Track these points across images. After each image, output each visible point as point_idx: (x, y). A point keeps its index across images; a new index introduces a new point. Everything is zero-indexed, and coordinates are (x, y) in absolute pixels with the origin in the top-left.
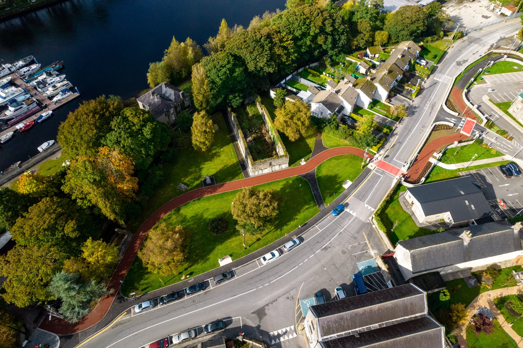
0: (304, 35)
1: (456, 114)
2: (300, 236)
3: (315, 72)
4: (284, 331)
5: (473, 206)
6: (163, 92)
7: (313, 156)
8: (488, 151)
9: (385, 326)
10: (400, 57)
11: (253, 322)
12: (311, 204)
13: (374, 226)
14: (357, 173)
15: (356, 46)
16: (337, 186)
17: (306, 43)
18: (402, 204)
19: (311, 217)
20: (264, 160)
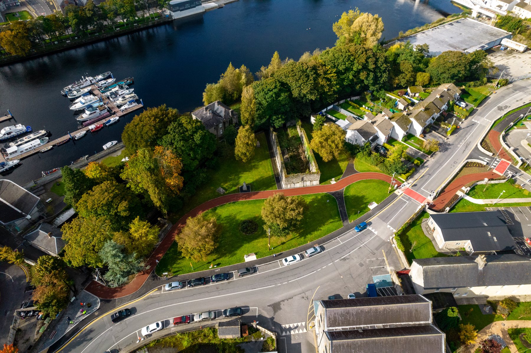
0: (347, 70)
1: (491, 154)
2: (322, 246)
3: (355, 105)
4: (296, 326)
5: (495, 238)
6: (215, 109)
7: (343, 177)
8: (520, 191)
9: (388, 327)
10: (438, 96)
11: (268, 314)
12: (336, 219)
13: (393, 245)
14: (384, 197)
15: (397, 84)
16: (362, 206)
17: (349, 77)
18: (424, 229)
19: (334, 230)
20: (297, 174)
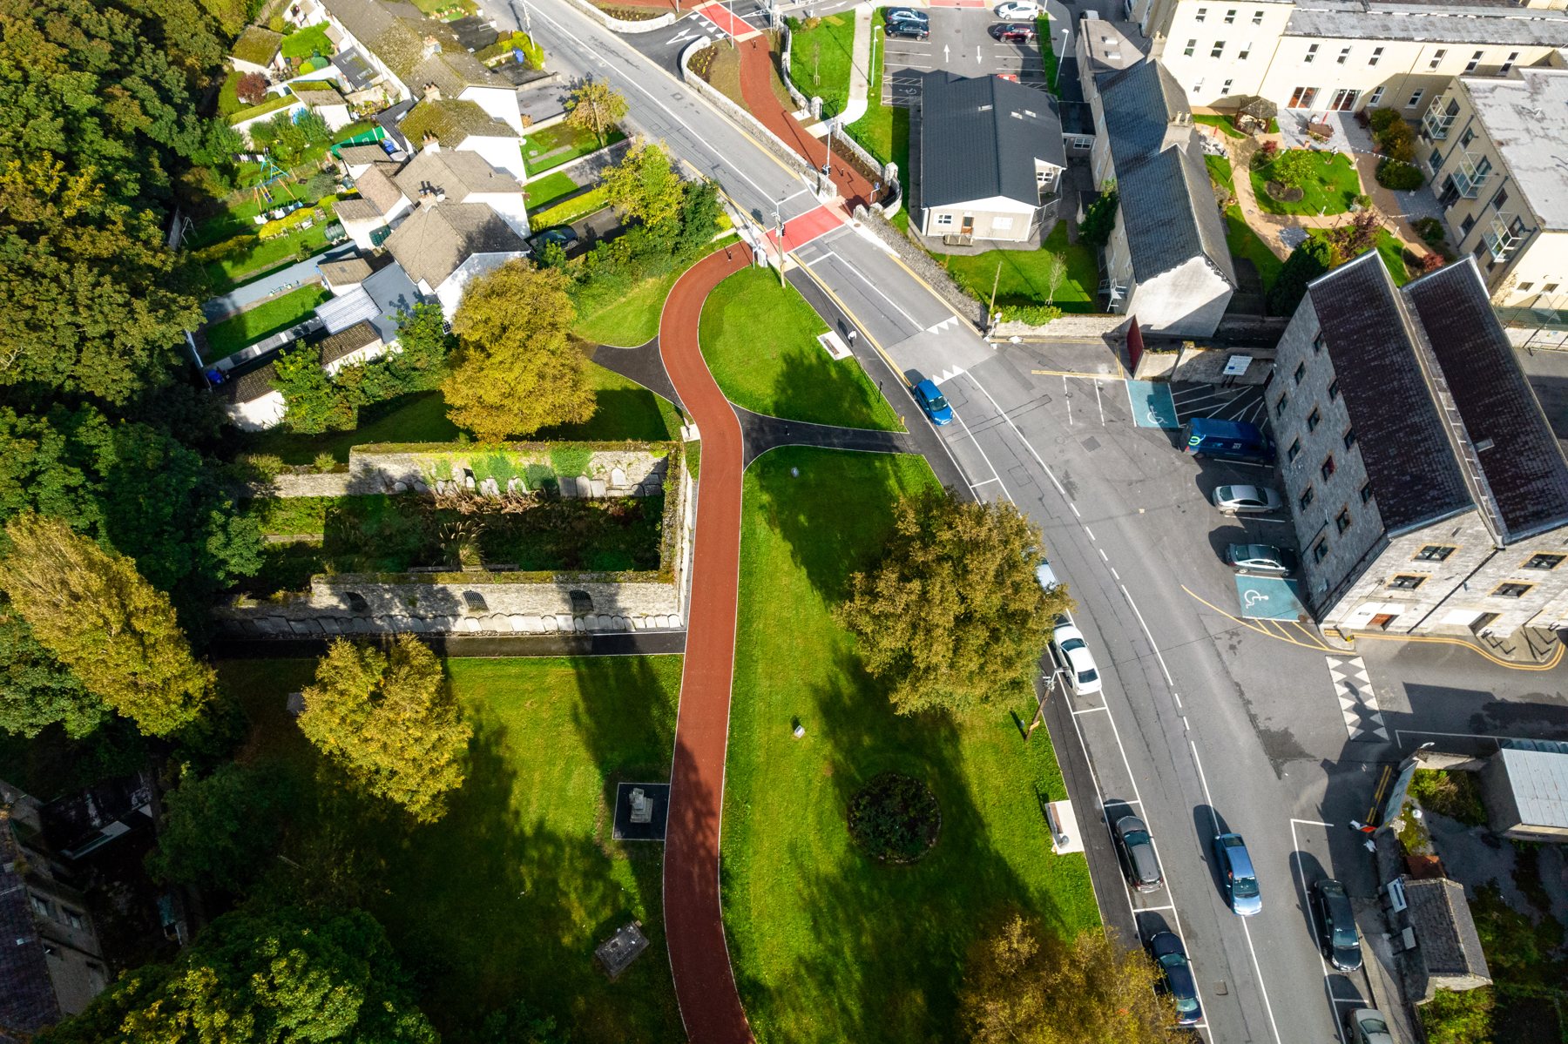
1: (670, 18)
3: (231, 243)
4: (1346, 690)
5: (1028, 113)
8: (828, 27)
11: (1311, 782)
13: (1019, 341)
14: (799, 304)
16: (834, 375)
20: (666, 533)
